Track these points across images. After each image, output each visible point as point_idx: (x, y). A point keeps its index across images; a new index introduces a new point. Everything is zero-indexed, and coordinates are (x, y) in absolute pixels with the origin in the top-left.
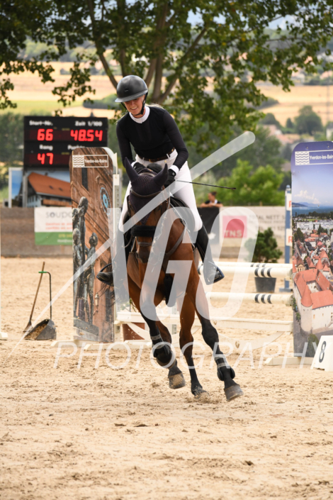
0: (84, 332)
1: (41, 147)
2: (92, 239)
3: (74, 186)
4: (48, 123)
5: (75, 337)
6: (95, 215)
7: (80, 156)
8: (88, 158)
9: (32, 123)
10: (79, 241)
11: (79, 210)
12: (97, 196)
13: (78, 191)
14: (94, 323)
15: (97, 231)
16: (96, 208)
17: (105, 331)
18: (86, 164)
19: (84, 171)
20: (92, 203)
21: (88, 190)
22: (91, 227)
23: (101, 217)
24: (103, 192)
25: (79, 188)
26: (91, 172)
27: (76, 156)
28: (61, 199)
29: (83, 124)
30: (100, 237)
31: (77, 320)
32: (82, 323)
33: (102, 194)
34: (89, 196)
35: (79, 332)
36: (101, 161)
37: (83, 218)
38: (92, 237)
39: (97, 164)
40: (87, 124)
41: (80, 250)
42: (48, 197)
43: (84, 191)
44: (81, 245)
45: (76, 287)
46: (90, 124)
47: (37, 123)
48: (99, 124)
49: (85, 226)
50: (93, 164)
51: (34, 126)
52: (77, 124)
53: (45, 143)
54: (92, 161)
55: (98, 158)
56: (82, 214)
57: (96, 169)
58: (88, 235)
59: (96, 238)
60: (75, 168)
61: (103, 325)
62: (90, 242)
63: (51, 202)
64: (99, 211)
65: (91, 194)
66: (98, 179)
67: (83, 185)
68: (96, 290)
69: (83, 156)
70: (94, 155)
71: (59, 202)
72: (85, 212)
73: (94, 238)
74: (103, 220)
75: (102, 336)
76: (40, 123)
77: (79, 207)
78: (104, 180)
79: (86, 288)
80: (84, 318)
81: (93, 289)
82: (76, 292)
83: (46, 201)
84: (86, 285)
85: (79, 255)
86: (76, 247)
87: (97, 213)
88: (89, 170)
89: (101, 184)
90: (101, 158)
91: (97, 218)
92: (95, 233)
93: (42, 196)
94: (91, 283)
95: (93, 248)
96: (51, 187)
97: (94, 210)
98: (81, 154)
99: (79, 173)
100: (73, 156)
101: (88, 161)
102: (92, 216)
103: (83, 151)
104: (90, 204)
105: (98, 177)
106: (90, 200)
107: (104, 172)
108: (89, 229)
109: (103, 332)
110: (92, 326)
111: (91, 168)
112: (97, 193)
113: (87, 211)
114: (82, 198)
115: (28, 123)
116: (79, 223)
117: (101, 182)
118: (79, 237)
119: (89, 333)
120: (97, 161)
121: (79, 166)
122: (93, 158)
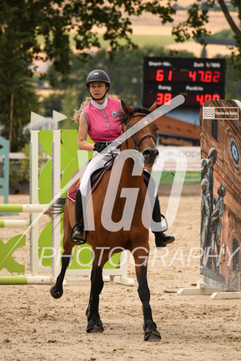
0: (211, 281)
1: (160, 87)
2: (221, 189)
3: (204, 137)
4: (166, 64)
5: (201, 285)
6: (223, 166)
7: (210, 108)
8: (219, 110)
9: (151, 64)
10: (207, 191)
11: (208, 160)
12: (226, 147)
13: (207, 142)
14: (220, 272)
15: (226, 182)
16: (225, 159)
17: (231, 280)
18: (216, 116)
19: (214, 123)
20: (221, 154)
21: (217, 141)
22: (220, 178)
23: (229, 167)
24: (233, 143)
25: (209, 139)
26: (221, 124)
27: (207, 108)
28: (178, 138)
29: (202, 65)
30: (229, 188)
31: (203, 269)
32: (209, 272)
33: (232, 146)
34: (219, 147)
35: (205, 280)
36: (232, 113)
37: (212, 169)
38: (221, 187)
39: (227, 116)
40: (205, 65)
41: (208, 200)
42: (166, 137)
43: (213, 143)
44: (209, 195)
45: (204, 236)
46: (208, 65)
47: (156, 64)
48: (217, 65)
49: (214, 176)
50: (223, 116)
51: (153, 67)
52: (196, 65)
53: (164, 83)
54: (222, 113)
55: (228, 110)
56: (212, 165)
57: (226, 121)
58: (217, 185)
59: (225, 189)
60: (204, 120)
61: (230, 274)
62: (218, 192)
63: (168, 141)
64: (228, 162)
65: (220, 146)
66: (228, 131)
67: (213, 136)
68: (223, 239)
69: (214, 108)
70: (224, 108)
71: (176, 142)
72: (214, 162)
73: (223, 188)
74: (232, 171)
75: (228, 285)
76: (159, 64)
77: (208, 158)
78: (234, 131)
79: (213, 237)
80: (211, 266)
81: (221, 239)
82: (203, 241)
83: (164, 141)
84: (213, 234)
85: (207, 205)
86: (204, 197)
87: (226, 164)
88: (219, 122)
89: (231, 136)
90: (232, 110)
91: (226, 169)
92: (224, 184)
93: (160, 135)
94: (218, 233)
95: (221, 199)
96: (169, 127)
97: (223, 161)
98: (211, 106)
99: (209, 125)
100: (204, 108)
101: (218, 113)
102: (221, 167)
103: (214, 104)
104: (219, 155)
105: (228, 128)
106: (219, 151)
107: (234, 125)
108: (218, 179)
109: (229, 281)
110: (218, 274)
111: (221, 120)
112: (226, 144)
113: (216, 162)
114: (212, 149)
115: (148, 64)
116: (208, 173)
117: (230, 134)
118: (208, 188)
119: (215, 282)
120: (227, 113)
121: (209, 118)
122: (223, 110)
